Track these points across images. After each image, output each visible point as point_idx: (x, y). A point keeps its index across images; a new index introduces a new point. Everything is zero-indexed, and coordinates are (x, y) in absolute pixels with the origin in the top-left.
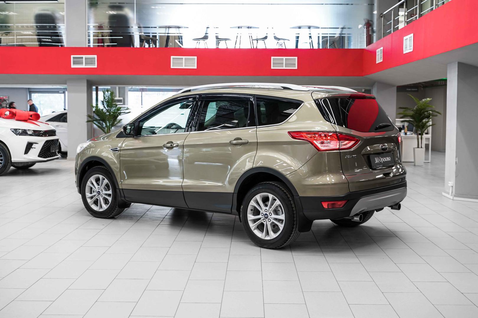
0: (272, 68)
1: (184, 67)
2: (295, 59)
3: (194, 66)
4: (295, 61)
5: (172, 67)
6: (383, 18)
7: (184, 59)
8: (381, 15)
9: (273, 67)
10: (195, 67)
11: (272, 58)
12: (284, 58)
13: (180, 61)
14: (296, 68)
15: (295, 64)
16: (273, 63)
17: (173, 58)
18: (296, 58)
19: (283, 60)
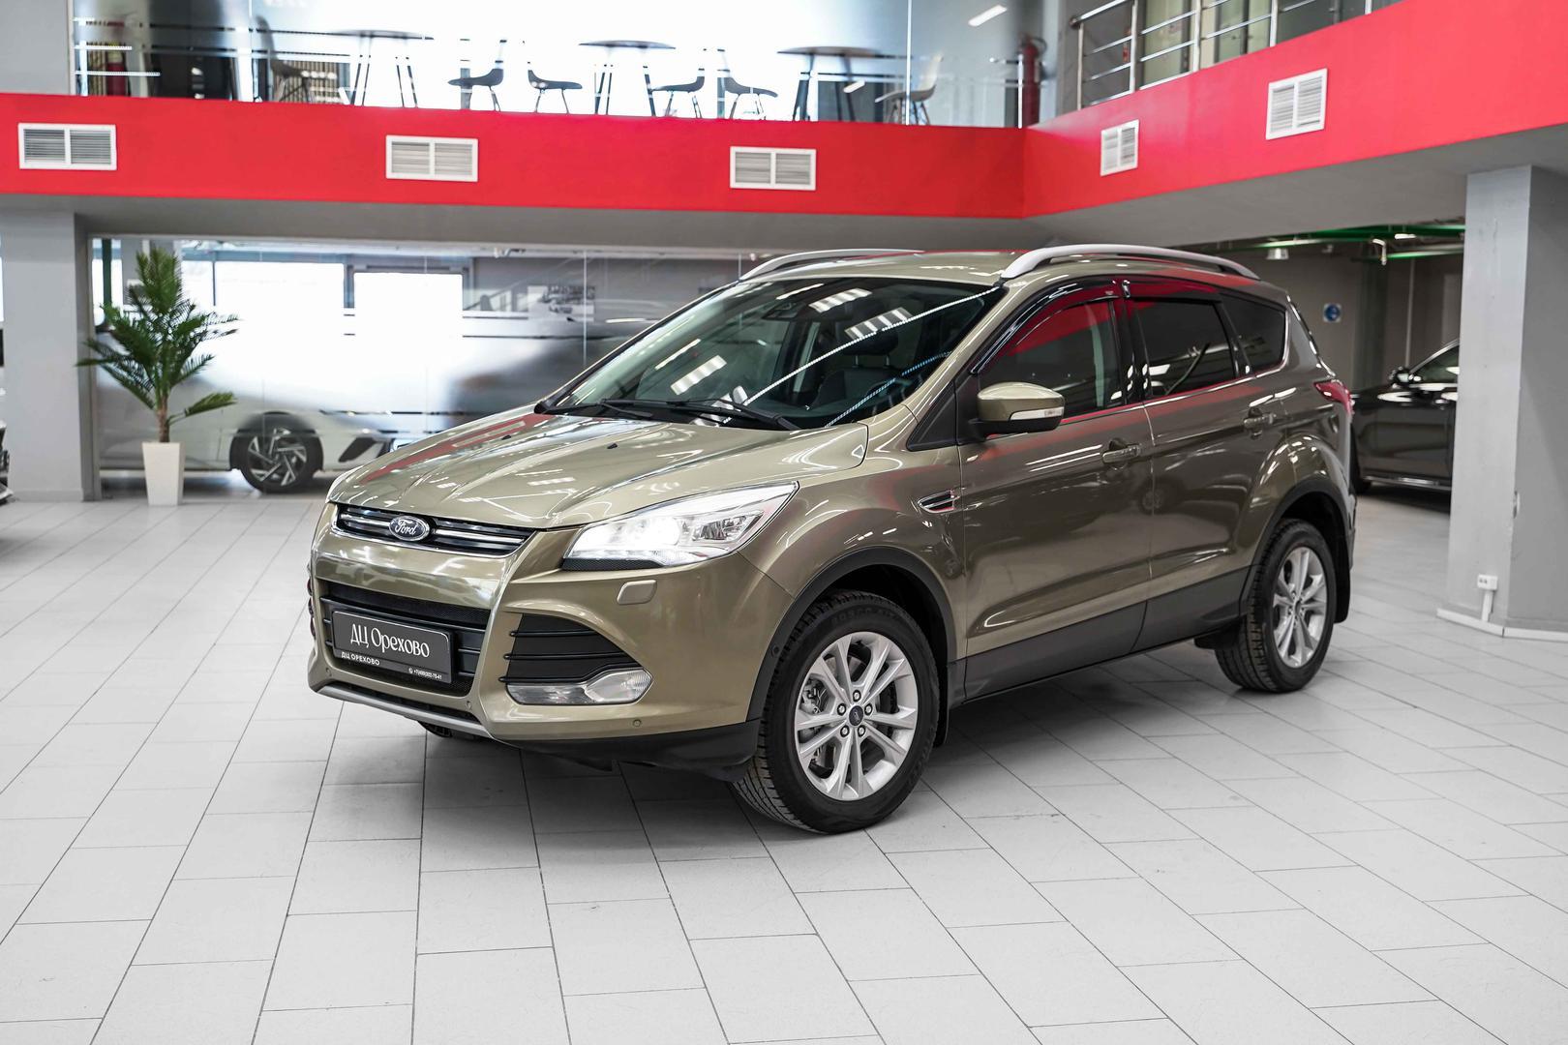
0: (733, 184)
1: (431, 176)
2: (809, 156)
3: (470, 172)
4: (809, 164)
5: (390, 175)
6: (1081, 32)
7: (432, 148)
8: (1074, 21)
9: (737, 181)
10: (473, 177)
11: (734, 150)
12: (773, 152)
13: (416, 155)
14: (812, 187)
15: (806, 175)
16: (737, 169)
17: (394, 144)
18: (812, 153)
19: (770, 158)
